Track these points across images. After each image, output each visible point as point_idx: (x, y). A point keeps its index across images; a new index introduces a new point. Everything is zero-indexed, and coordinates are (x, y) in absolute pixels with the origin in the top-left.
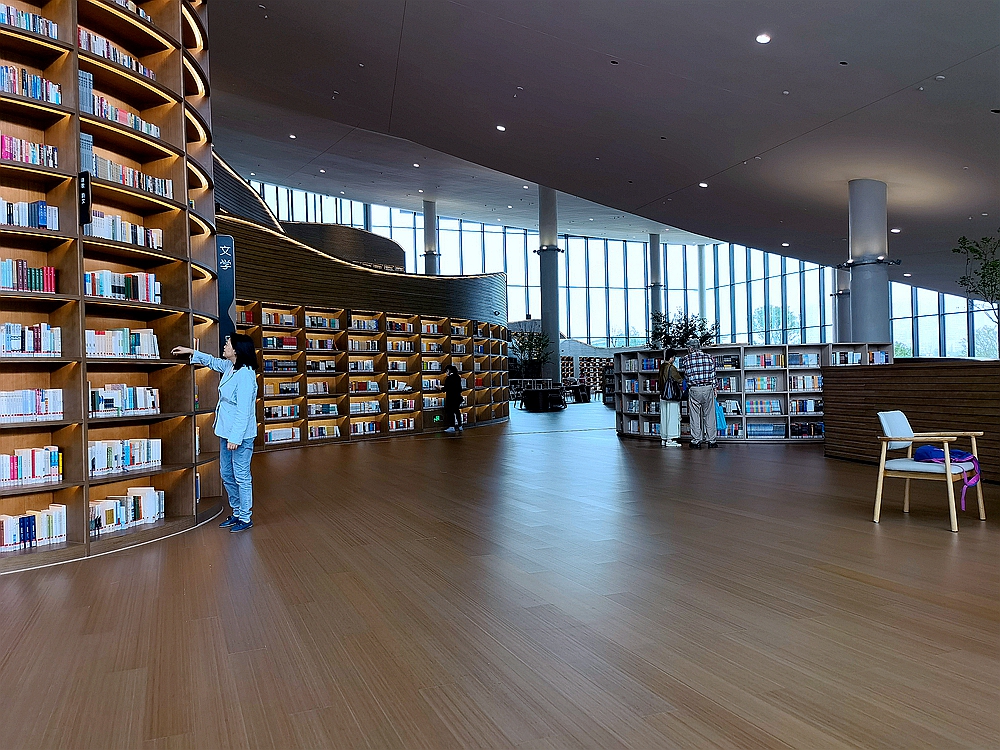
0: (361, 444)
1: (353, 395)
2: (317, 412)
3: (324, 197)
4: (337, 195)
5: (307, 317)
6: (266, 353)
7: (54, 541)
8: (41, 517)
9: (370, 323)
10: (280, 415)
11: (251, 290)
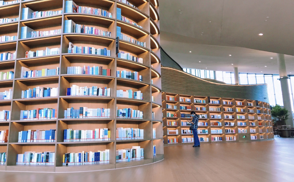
0: (217, 144)
1: (212, 127)
2: (201, 132)
3: (201, 70)
4: (205, 69)
5: (195, 100)
6: (182, 111)
7: (106, 162)
8: (101, 153)
9: (217, 102)
10: (187, 133)
11: (176, 90)
